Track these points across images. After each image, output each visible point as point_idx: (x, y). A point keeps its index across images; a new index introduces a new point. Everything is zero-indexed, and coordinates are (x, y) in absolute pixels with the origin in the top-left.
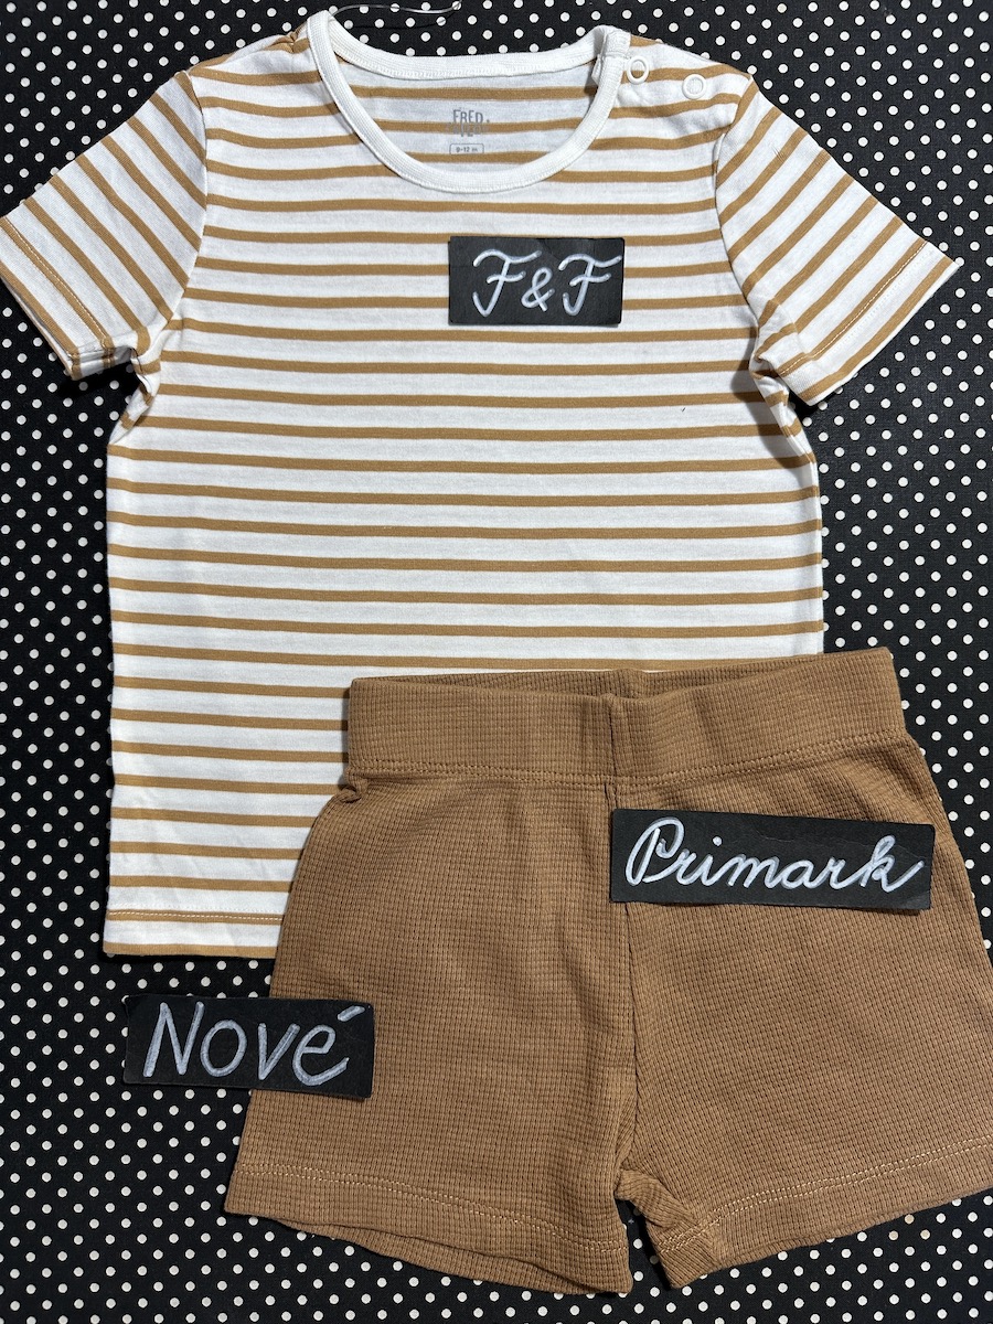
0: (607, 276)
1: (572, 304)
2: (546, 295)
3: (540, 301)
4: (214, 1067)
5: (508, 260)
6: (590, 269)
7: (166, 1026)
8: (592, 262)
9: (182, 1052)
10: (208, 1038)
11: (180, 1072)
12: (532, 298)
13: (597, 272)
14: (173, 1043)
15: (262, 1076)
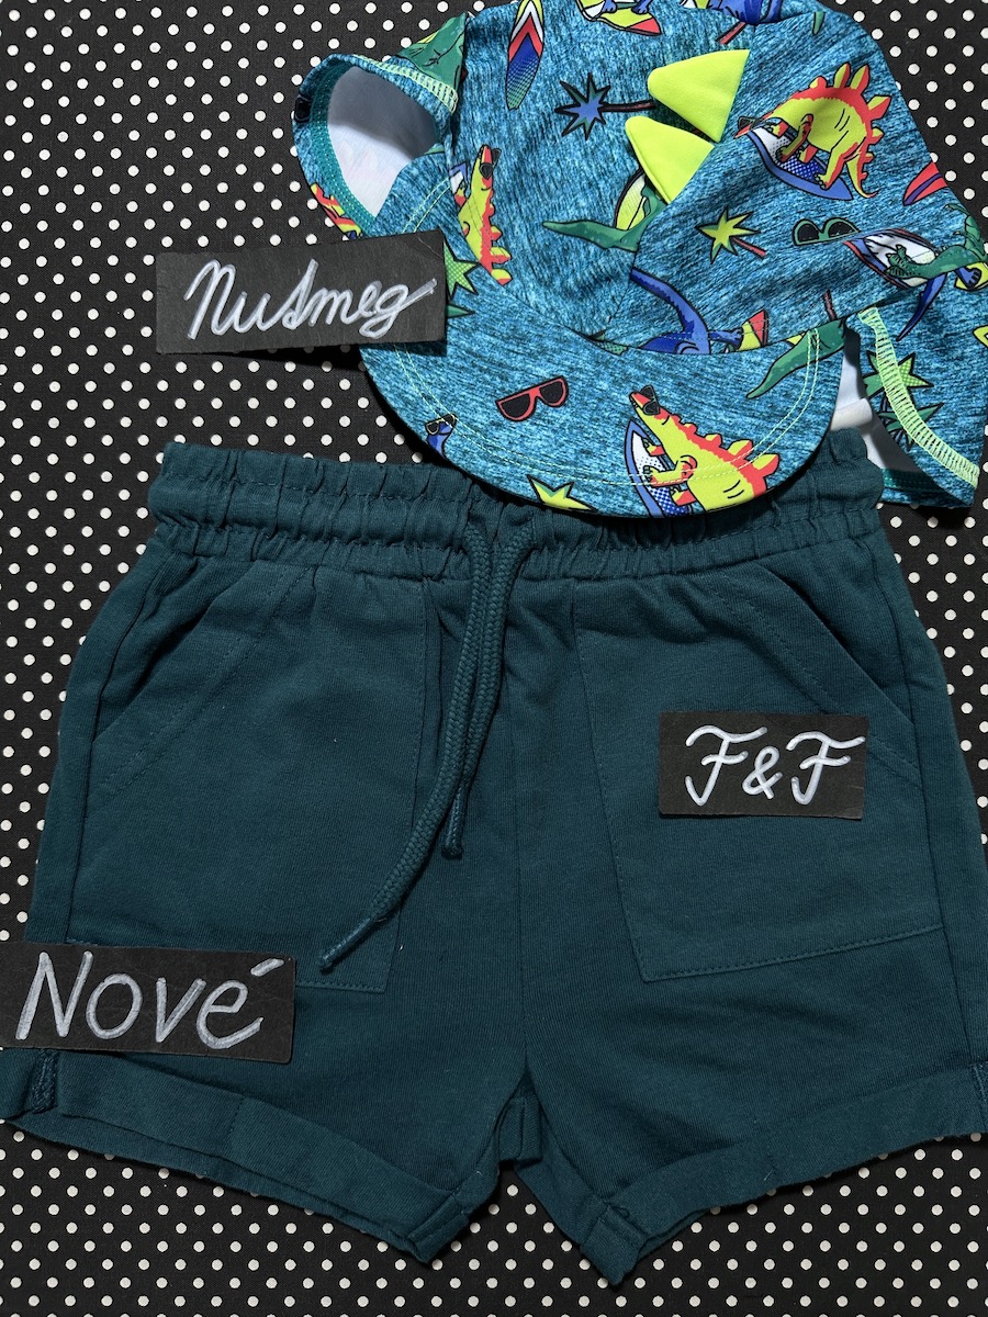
0: (845, 760)
1: (803, 790)
2: (773, 780)
3: (765, 787)
4: (103, 1027)
5: (727, 739)
6: (824, 750)
7: (46, 979)
8: (827, 742)
9: (64, 1011)
10: (96, 994)
11: (61, 1034)
12: (755, 783)
13: (833, 753)
14: (53, 1000)
15: (160, 1039)
